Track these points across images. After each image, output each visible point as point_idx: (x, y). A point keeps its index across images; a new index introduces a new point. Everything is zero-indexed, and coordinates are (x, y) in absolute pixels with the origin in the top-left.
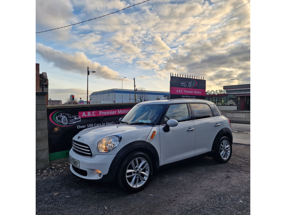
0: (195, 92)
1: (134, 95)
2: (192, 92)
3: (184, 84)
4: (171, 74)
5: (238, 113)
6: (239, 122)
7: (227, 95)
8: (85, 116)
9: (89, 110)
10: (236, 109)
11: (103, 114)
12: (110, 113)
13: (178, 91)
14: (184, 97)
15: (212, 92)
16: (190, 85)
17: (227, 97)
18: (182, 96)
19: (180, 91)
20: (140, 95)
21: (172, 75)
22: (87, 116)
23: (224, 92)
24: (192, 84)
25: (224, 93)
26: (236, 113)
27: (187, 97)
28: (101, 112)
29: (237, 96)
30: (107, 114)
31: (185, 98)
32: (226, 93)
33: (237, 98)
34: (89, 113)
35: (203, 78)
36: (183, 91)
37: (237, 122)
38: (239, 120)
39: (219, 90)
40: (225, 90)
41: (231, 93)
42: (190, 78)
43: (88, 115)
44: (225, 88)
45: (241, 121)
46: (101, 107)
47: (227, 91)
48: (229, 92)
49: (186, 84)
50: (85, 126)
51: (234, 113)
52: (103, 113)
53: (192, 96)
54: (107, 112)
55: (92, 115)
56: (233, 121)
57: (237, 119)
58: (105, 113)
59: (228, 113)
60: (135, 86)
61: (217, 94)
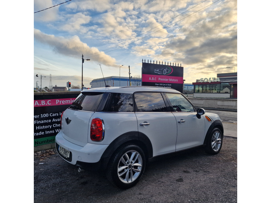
0: (171, 80)
1: (129, 82)
2: (167, 80)
3: (158, 71)
4: (143, 60)
5: (228, 101)
6: (229, 110)
7: (220, 83)
8: (38, 105)
9: (43, 99)
10: (229, 97)
11: (60, 103)
12: (69, 101)
13: (151, 79)
14: (158, 84)
15: (206, 80)
16: (165, 72)
17: (220, 85)
18: (156, 84)
19: (153, 78)
20: (137, 83)
21: (144, 62)
22: (40, 105)
23: (217, 79)
24: (167, 71)
25: (218, 81)
26: (227, 101)
27: (161, 84)
28: (58, 101)
29: (231, 84)
30: (65, 102)
31: (159, 86)
32: (219, 81)
33: (231, 86)
34: (43, 102)
35: (181, 65)
36: (157, 79)
37: (228, 110)
38: (230, 108)
39: (212, 78)
40: (218, 78)
41: (225, 80)
42: (165, 65)
43: (42, 104)
44: (219, 75)
45: (230, 109)
46: (59, 95)
47: (220, 79)
48: (222, 80)
49: (161, 71)
50: (38, 116)
51: (224, 101)
52: (60, 101)
53: (167, 84)
54: (66, 101)
55: (46, 104)
56: (223, 108)
57: (227, 107)
58: (63, 102)
59: (219, 100)
60: (130, 74)
61: (210, 82)
